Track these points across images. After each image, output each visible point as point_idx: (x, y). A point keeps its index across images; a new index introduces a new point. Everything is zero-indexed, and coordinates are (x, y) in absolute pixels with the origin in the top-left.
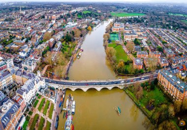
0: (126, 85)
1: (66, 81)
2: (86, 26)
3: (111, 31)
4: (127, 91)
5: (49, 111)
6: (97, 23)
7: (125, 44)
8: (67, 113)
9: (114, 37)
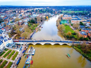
0: (73, 44)
1: (30, 40)
2: (45, 17)
3: (62, 19)
4: (75, 47)
5: (13, 56)
6: (52, 16)
7: (72, 25)
8: (28, 55)
9: (64, 22)
